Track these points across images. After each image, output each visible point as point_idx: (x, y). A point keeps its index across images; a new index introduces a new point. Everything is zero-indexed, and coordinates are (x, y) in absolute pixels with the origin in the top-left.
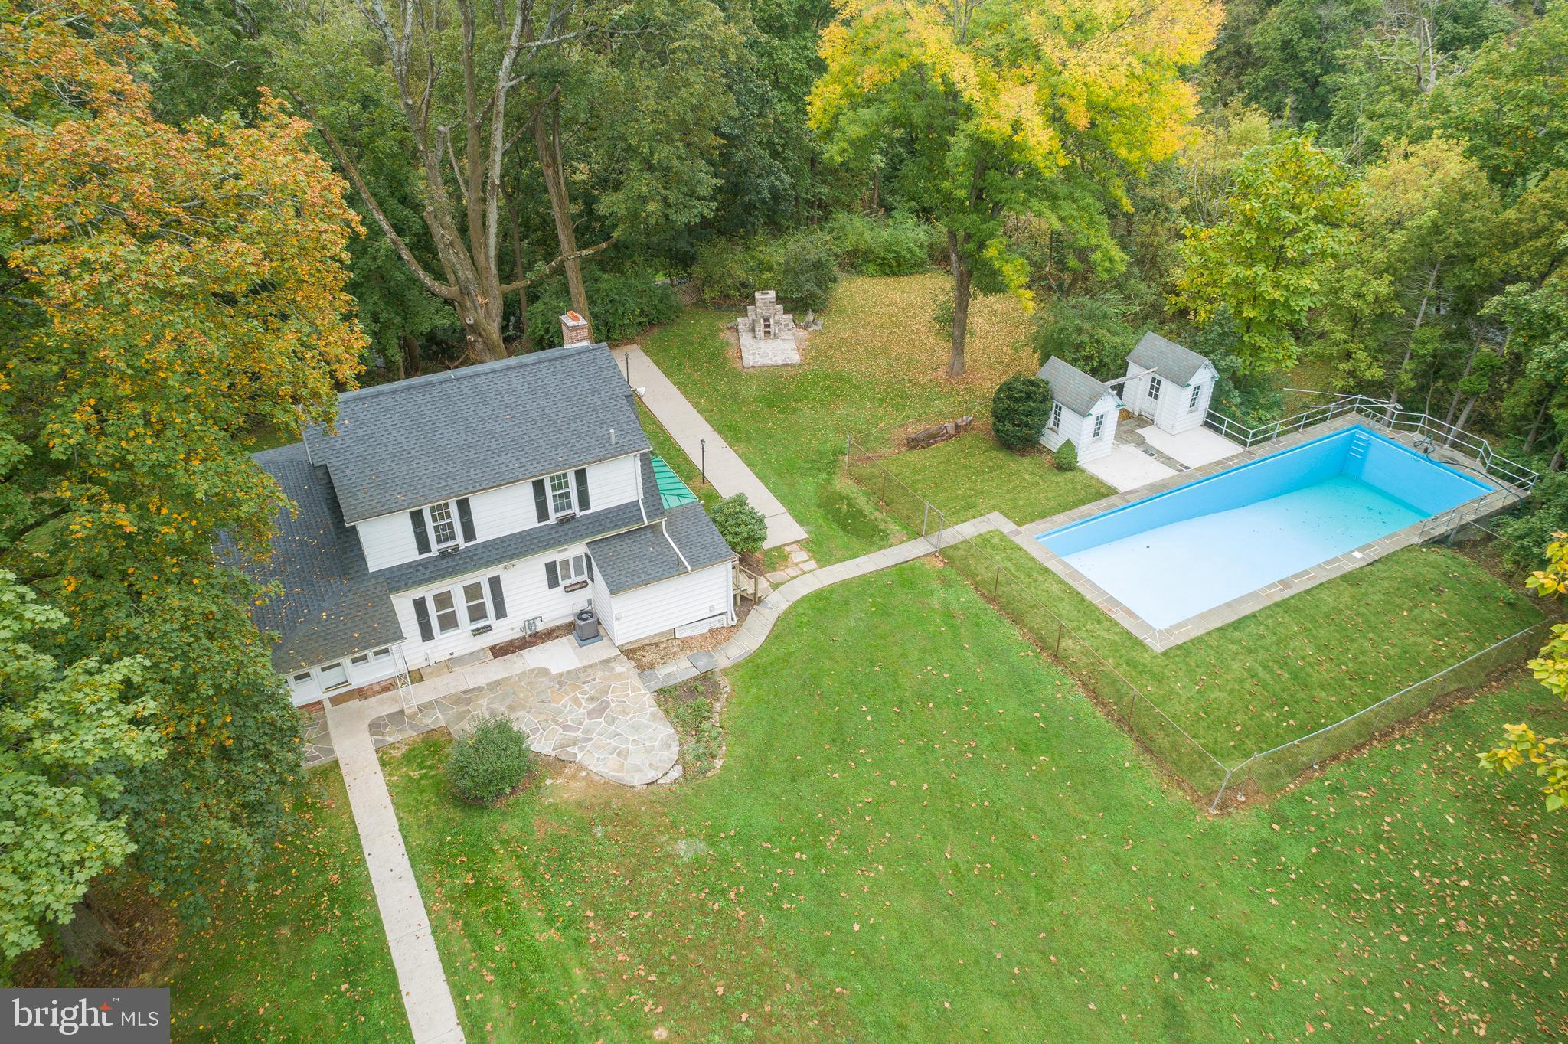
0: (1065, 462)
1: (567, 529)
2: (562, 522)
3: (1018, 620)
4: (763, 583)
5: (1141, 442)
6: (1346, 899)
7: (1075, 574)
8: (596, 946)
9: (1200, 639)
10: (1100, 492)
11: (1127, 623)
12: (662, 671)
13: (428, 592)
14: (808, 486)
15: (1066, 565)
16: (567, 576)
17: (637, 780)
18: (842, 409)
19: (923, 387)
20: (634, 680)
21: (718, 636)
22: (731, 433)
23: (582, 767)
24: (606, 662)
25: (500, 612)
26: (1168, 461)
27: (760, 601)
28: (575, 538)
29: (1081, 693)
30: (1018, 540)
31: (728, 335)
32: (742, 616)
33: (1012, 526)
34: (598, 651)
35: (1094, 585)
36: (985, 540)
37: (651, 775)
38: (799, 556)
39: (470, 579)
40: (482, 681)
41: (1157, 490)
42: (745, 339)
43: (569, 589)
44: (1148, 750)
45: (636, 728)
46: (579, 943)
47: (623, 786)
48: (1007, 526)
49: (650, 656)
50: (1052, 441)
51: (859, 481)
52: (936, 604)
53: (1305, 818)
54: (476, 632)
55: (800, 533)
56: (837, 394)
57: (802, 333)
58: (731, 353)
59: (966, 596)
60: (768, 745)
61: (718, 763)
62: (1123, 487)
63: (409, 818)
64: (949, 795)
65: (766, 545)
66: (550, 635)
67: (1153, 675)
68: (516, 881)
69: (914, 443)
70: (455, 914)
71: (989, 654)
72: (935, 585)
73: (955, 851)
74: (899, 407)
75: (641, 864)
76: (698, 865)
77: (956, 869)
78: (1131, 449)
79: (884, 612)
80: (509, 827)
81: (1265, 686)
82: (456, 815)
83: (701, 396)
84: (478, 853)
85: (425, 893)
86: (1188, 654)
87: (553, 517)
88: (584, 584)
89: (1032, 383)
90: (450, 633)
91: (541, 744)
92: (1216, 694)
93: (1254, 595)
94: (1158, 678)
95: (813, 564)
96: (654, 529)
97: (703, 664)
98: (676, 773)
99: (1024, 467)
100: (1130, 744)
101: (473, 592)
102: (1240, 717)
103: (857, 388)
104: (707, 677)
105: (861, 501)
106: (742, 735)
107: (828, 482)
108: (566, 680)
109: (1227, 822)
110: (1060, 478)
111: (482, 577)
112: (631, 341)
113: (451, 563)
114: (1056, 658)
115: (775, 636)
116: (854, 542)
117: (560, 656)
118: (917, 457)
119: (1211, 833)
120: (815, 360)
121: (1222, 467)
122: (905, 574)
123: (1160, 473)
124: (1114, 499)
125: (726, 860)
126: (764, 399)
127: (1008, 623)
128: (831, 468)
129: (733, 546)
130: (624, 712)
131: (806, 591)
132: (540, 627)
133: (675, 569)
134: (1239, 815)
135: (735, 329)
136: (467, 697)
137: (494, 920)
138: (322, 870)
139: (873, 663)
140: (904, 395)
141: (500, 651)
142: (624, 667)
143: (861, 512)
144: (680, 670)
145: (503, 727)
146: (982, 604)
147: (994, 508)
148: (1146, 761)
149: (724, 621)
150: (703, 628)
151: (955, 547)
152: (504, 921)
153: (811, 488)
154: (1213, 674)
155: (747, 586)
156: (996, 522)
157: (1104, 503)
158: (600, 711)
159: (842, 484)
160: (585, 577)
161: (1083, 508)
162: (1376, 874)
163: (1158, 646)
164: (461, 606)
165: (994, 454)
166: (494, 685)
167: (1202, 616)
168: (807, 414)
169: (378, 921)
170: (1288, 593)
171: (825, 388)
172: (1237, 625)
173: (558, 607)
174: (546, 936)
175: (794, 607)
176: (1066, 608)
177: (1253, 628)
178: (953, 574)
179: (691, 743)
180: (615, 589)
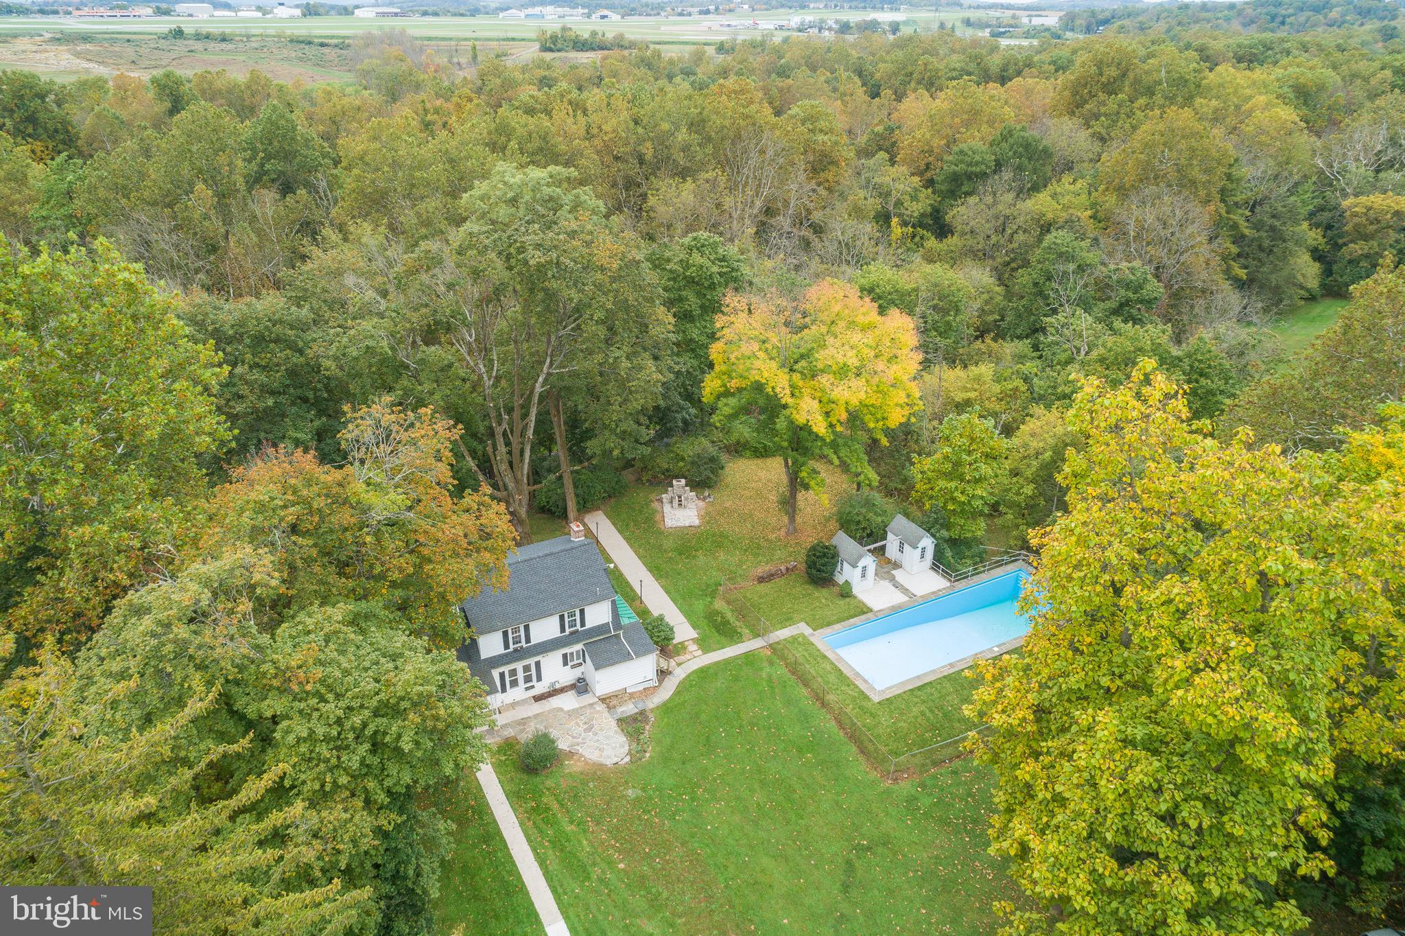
0: (846, 593)
1: (575, 637)
2: (571, 633)
3: (806, 684)
4: (673, 663)
5: (892, 579)
6: (945, 822)
7: (841, 659)
8: (593, 832)
9: (899, 695)
10: (863, 610)
11: (863, 687)
12: (620, 710)
13: (506, 669)
14: (700, 606)
15: (837, 654)
16: (572, 660)
17: (609, 762)
18: (722, 556)
19: (771, 541)
20: (606, 714)
21: (648, 692)
22: (657, 571)
23: (582, 756)
24: (591, 705)
25: (539, 679)
26: (905, 591)
27: (670, 673)
28: (578, 642)
29: (833, 723)
30: (812, 639)
31: (656, 505)
32: (661, 681)
33: (811, 631)
34: (587, 699)
35: (850, 666)
36: (794, 639)
37: (615, 760)
38: (693, 647)
39: (526, 662)
40: (530, 714)
41: (896, 610)
42: (667, 508)
43: (573, 667)
44: (862, 752)
45: (608, 738)
46: (585, 831)
47: (601, 766)
48: (807, 631)
49: (614, 702)
50: (840, 579)
51: (728, 603)
52: (764, 675)
53: (935, 786)
54: (527, 689)
55: (693, 634)
56: (720, 546)
57: (701, 504)
58: (658, 517)
59: (781, 671)
60: (672, 746)
61: (648, 755)
62: (876, 608)
63: (503, 778)
64: (760, 772)
65: (675, 642)
66: (562, 690)
67: (871, 714)
68: (555, 806)
69: (761, 580)
70: (529, 819)
71: (789, 702)
72: (765, 664)
73: (759, 797)
74: (756, 555)
75: (612, 799)
76: (638, 800)
77: (758, 805)
78: (886, 584)
79: (736, 679)
80: (550, 783)
81: (928, 719)
82: (525, 777)
83: (640, 547)
84: (537, 794)
85: (514, 810)
86: (892, 703)
87: (568, 631)
88: (580, 664)
89: (827, 547)
90: (515, 689)
91: (563, 745)
92: (902, 724)
93: (934, 671)
94: (873, 715)
95: (700, 652)
96: (617, 636)
97: (641, 706)
98: (627, 759)
99: (823, 594)
100: (854, 749)
101: (527, 668)
102: (912, 736)
103: (732, 542)
104: (642, 713)
105: (729, 616)
106: (659, 742)
107: (711, 603)
108: (572, 714)
109: (896, 787)
110: (842, 602)
111: (531, 661)
112: (598, 509)
113: (519, 654)
114: (824, 705)
115: (678, 692)
116: (723, 639)
117: (568, 701)
118: (763, 588)
119: (887, 792)
120: (708, 523)
121: (936, 595)
122: (749, 659)
123: (900, 598)
124: (870, 615)
125: (651, 798)
126: (676, 549)
127: (801, 685)
128: (713, 594)
129: (656, 643)
130: (601, 730)
131: (696, 667)
132: (558, 686)
133: (628, 657)
134: (902, 784)
135: (661, 501)
136: (523, 722)
137: (546, 821)
138: (466, 800)
139: (727, 706)
140: (759, 547)
141: (537, 699)
142: (601, 707)
143: (728, 622)
144: (629, 709)
145: (546, 735)
146: (789, 675)
147: (802, 620)
148: (861, 758)
149: (651, 684)
150: (641, 688)
151: (778, 643)
152: (551, 822)
153: (701, 607)
154: (902, 714)
155: (664, 665)
156: (802, 628)
157: (863, 617)
158: (590, 729)
159: (719, 605)
160: (581, 661)
161: (852, 621)
162: (963, 811)
163: (876, 699)
164: (521, 675)
165: (807, 586)
166: (536, 716)
167: (903, 683)
168: (701, 559)
169: (495, 820)
170: (953, 670)
171: (713, 542)
172: (920, 688)
173: (567, 676)
174: (570, 828)
175: (688, 676)
176: (832, 678)
177: (929, 690)
178: (775, 658)
179: (634, 745)
180: (598, 667)
